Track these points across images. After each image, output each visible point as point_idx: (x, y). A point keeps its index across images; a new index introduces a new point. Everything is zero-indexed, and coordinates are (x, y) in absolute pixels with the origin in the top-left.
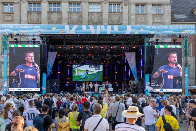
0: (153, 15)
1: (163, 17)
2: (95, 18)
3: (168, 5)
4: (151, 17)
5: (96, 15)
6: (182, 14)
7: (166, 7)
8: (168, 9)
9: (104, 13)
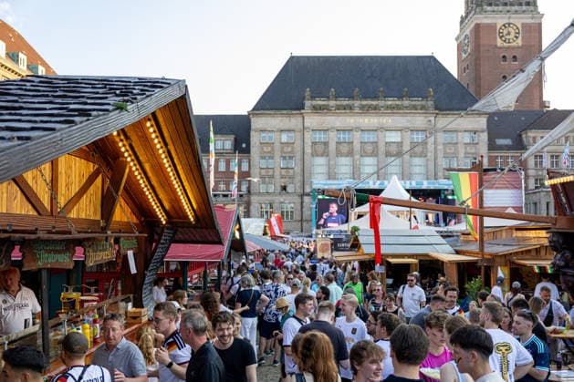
0: (465, 144)
1: (478, 146)
2: (394, 149)
3: (483, 131)
4: (463, 146)
5: (395, 145)
6: (505, 138)
7: (481, 134)
8: (485, 136)
9: (405, 142)
